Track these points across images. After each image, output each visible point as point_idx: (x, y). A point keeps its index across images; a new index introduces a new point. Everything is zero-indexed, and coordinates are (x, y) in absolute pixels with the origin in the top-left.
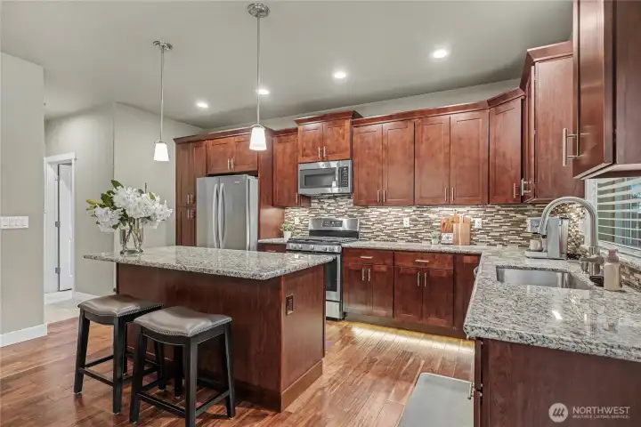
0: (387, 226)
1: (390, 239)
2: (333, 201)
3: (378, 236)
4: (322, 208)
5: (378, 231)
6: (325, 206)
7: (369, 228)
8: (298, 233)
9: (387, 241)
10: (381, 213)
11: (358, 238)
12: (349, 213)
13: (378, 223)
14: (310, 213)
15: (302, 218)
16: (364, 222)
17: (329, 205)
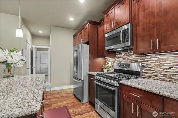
0: (164, 69)
1: (169, 80)
2: (126, 53)
3: (157, 76)
4: (121, 57)
5: (156, 72)
6: (122, 56)
7: (150, 70)
8: (110, 70)
9: (165, 81)
10: (159, 59)
11: (140, 76)
12: (135, 60)
13: (157, 66)
14: (115, 60)
15: (112, 62)
16: (145, 65)
17: (124, 56)
